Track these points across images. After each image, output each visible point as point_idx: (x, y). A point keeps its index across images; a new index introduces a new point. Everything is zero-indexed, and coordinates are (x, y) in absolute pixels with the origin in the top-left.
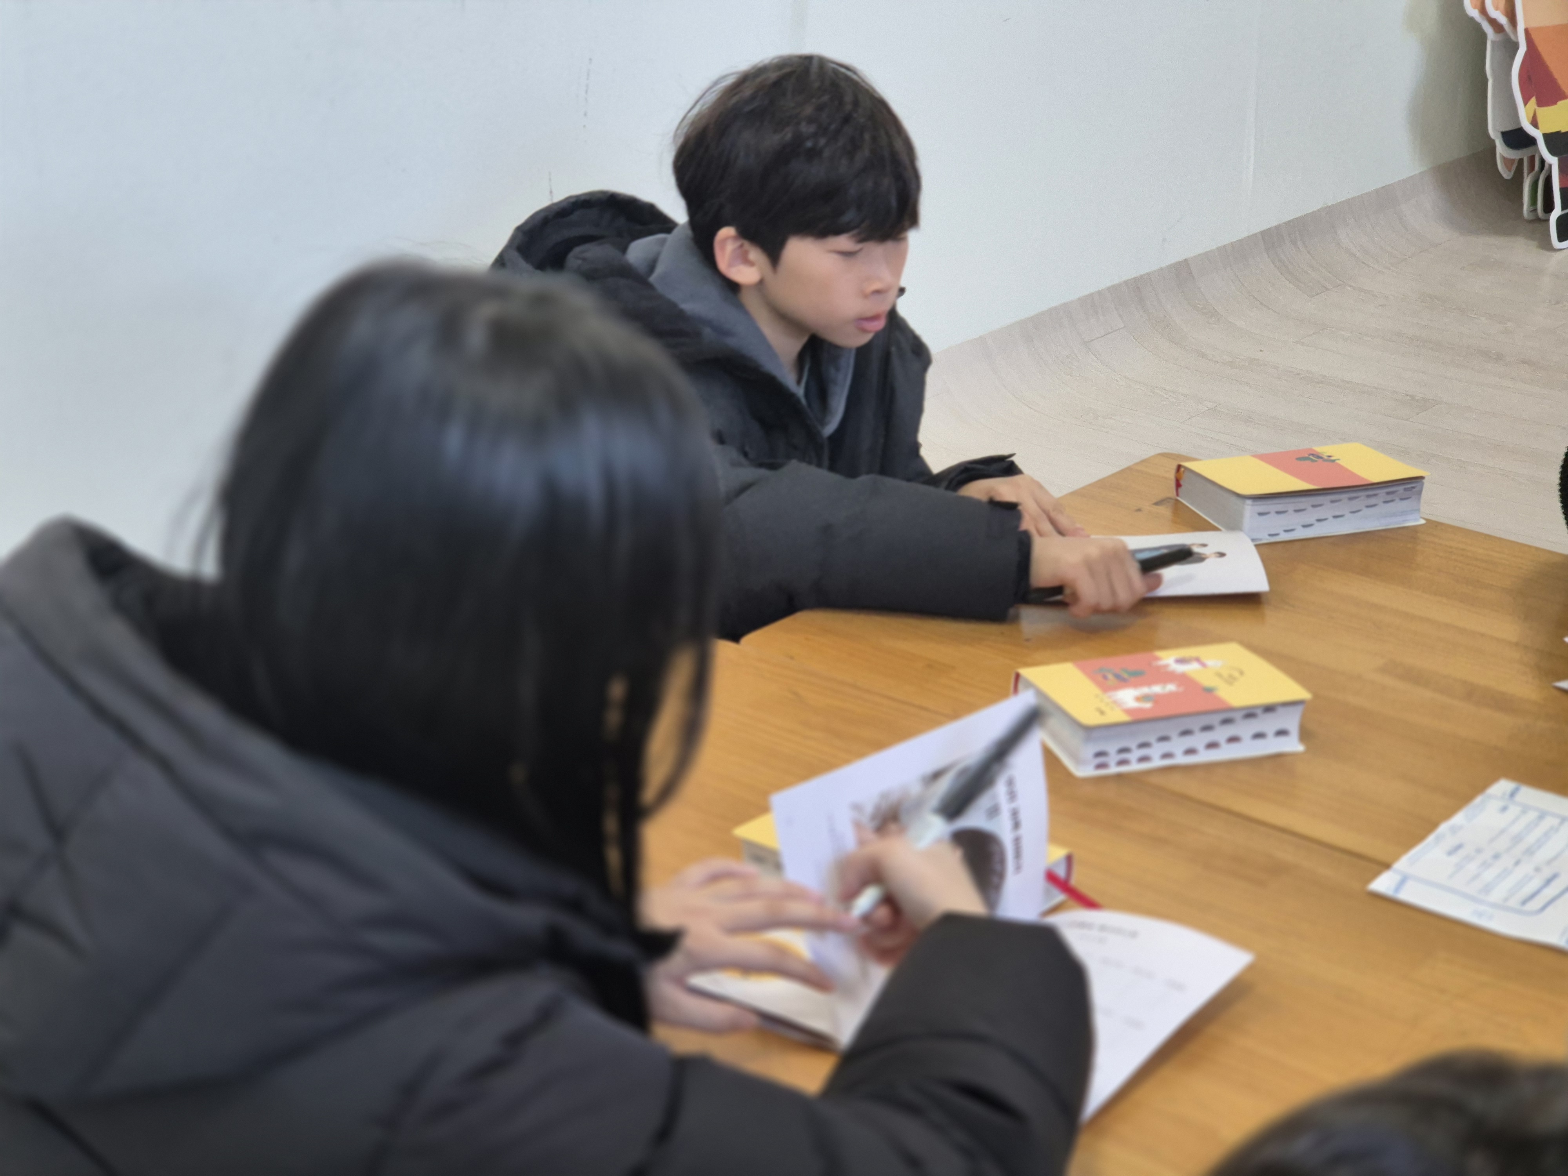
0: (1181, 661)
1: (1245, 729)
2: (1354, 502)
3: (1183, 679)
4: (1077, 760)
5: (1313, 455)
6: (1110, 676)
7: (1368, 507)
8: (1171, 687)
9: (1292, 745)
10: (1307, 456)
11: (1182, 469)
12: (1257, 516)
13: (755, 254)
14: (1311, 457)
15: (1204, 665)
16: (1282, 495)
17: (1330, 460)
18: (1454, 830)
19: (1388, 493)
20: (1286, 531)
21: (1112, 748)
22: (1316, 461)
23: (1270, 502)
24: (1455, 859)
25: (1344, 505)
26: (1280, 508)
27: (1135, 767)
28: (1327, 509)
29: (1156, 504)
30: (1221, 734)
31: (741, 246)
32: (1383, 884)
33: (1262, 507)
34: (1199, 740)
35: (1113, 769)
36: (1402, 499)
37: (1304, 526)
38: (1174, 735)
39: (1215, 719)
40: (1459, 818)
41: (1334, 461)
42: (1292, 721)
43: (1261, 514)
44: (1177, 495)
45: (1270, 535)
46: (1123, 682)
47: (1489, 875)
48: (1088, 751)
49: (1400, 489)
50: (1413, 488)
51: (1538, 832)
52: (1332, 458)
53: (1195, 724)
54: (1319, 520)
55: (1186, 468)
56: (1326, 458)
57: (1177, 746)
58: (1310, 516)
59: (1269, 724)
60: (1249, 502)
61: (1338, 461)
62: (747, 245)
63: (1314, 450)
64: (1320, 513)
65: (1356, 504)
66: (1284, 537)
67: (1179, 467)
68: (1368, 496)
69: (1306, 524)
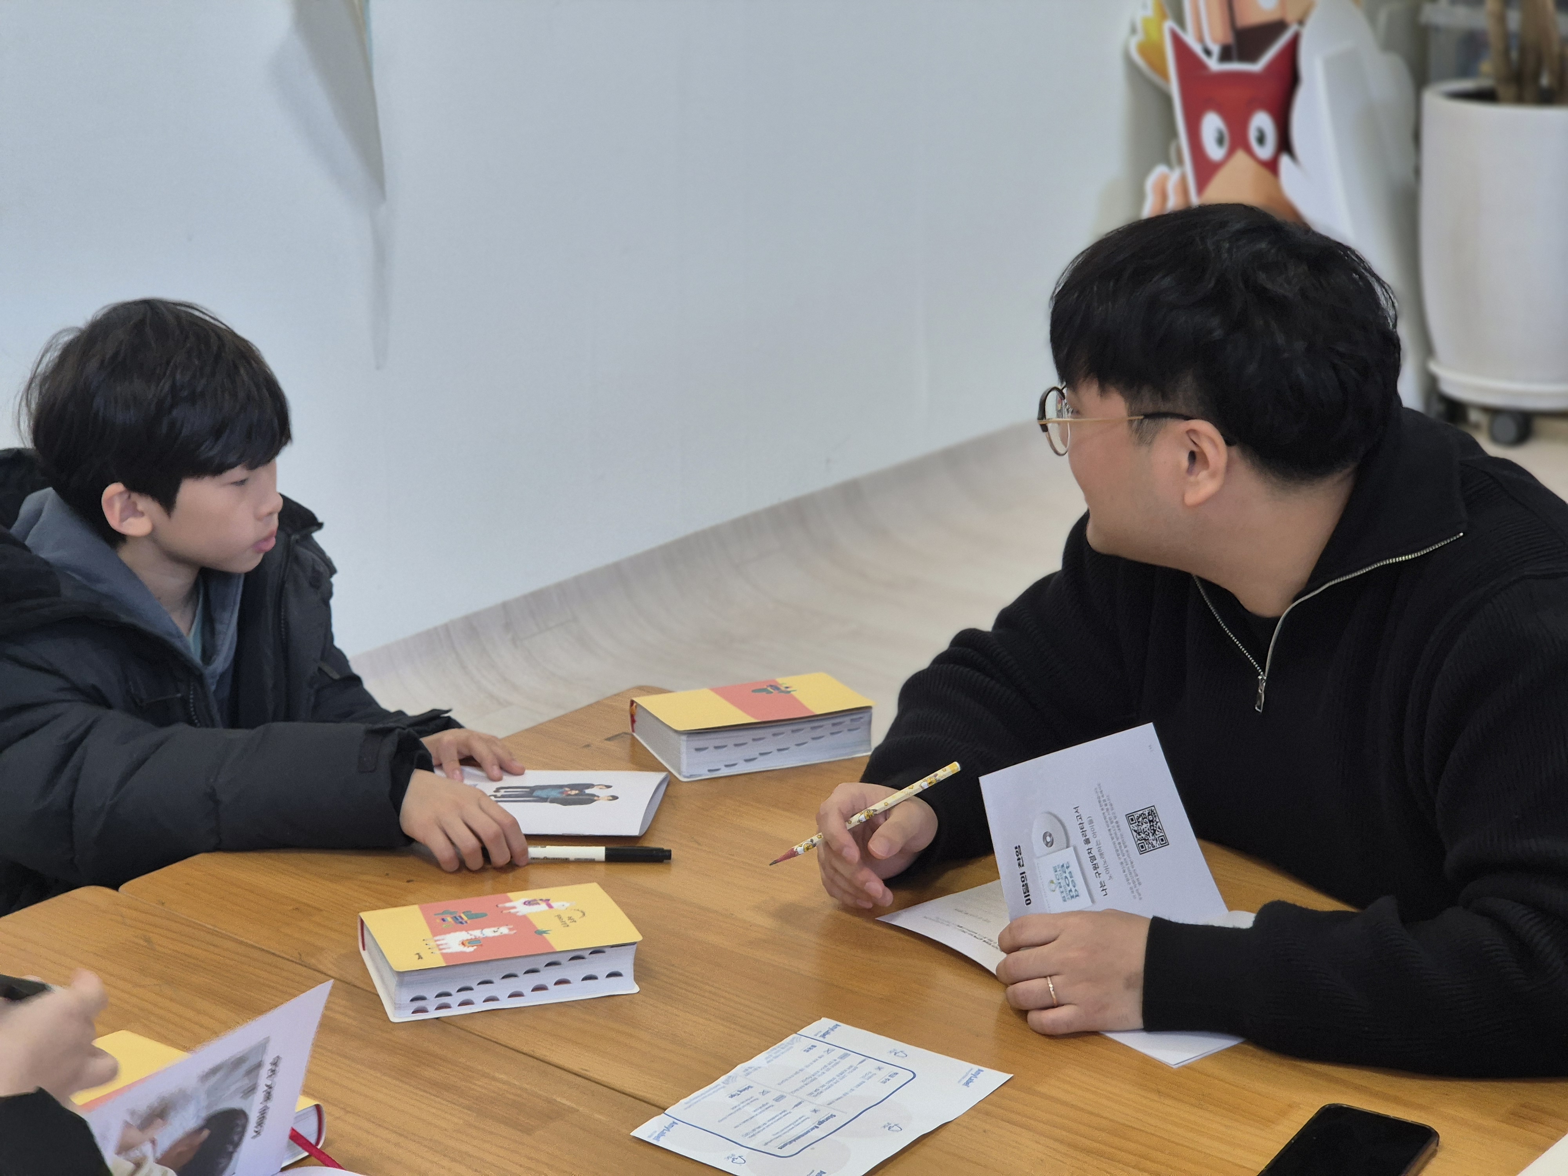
0: (528, 903)
1: (575, 971)
2: (797, 735)
3: (523, 922)
4: (398, 1007)
5: (771, 686)
6: (449, 919)
7: (813, 739)
8: (504, 930)
9: (627, 986)
10: (765, 687)
11: (635, 704)
12: (694, 751)
13: (145, 504)
14: (769, 689)
15: (550, 906)
16: (720, 730)
17: (787, 692)
18: (747, 1072)
19: (834, 725)
20: (726, 766)
21: (431, 993)
22: (772, 692)
23: (708, 736)
24: (734, 1102)
25: (787, 737)
26: (718, 743)
27: (456, 1011)
28: (769, 741)
29: (609, 739)
30: (548, 977)
31: (129, 497)
32: (646, 1131)
33: (700, 742)
34: (525, 983)
35: (433, 1014)
36: (849, 730)
37: (747, 761)
38: (496, 980)
39: (540, 963)
40: (760, 1060)
41: (789, 692)
42: (625, 964)
43: (698, 750)
44: (633, 731)
45: (709, 771)
46: (459, 923)
47: (763, 1118)
48: (406, 996)
49: (847, 719)
50: (861, 718)
51: (834, 1072)
52: (789, 690)
53: (518, 968)
54: (761, 754)
55: (638, 705)
56: (783, 689)
57: (502, 989)
58: (752, 750)
59: (600, 966)
60: (684, 738)
61: (792, 693)
62: (135, 496)
63: (776, 682)
64: (762, 747)
65: (800, 737)
66: (725, 772)
67: (632, 702)
68: (813, 728)
69: (748, 758)
